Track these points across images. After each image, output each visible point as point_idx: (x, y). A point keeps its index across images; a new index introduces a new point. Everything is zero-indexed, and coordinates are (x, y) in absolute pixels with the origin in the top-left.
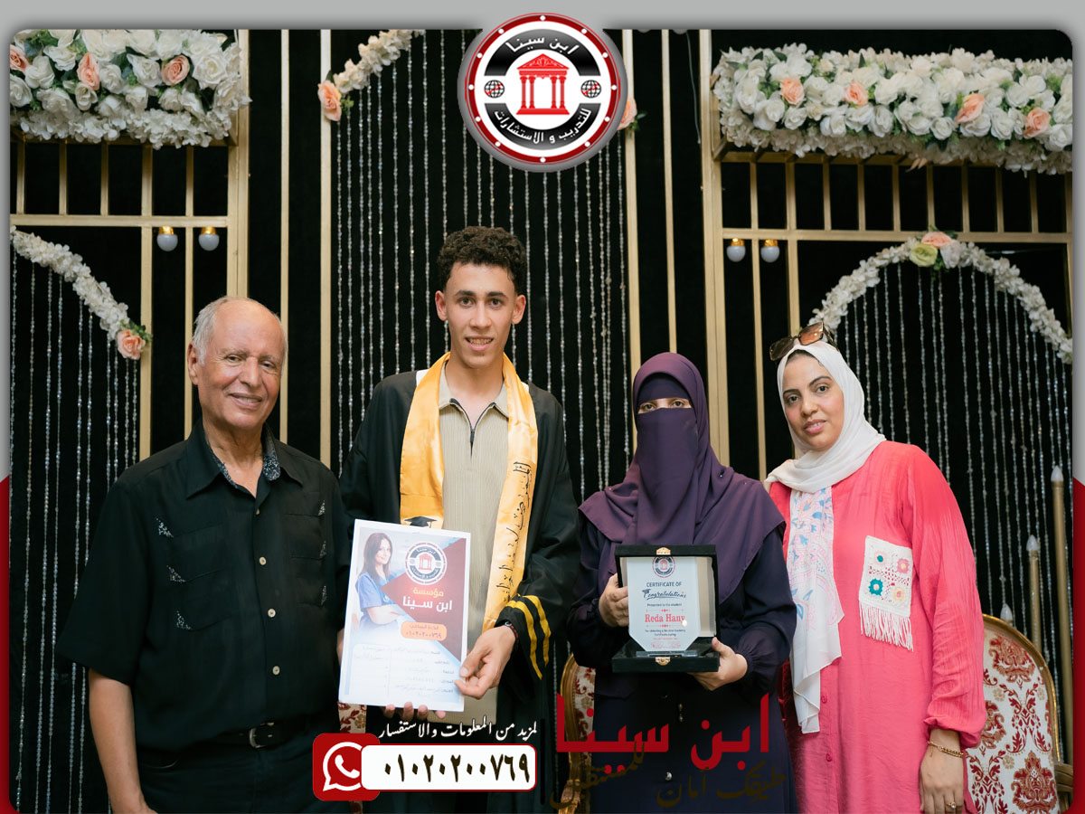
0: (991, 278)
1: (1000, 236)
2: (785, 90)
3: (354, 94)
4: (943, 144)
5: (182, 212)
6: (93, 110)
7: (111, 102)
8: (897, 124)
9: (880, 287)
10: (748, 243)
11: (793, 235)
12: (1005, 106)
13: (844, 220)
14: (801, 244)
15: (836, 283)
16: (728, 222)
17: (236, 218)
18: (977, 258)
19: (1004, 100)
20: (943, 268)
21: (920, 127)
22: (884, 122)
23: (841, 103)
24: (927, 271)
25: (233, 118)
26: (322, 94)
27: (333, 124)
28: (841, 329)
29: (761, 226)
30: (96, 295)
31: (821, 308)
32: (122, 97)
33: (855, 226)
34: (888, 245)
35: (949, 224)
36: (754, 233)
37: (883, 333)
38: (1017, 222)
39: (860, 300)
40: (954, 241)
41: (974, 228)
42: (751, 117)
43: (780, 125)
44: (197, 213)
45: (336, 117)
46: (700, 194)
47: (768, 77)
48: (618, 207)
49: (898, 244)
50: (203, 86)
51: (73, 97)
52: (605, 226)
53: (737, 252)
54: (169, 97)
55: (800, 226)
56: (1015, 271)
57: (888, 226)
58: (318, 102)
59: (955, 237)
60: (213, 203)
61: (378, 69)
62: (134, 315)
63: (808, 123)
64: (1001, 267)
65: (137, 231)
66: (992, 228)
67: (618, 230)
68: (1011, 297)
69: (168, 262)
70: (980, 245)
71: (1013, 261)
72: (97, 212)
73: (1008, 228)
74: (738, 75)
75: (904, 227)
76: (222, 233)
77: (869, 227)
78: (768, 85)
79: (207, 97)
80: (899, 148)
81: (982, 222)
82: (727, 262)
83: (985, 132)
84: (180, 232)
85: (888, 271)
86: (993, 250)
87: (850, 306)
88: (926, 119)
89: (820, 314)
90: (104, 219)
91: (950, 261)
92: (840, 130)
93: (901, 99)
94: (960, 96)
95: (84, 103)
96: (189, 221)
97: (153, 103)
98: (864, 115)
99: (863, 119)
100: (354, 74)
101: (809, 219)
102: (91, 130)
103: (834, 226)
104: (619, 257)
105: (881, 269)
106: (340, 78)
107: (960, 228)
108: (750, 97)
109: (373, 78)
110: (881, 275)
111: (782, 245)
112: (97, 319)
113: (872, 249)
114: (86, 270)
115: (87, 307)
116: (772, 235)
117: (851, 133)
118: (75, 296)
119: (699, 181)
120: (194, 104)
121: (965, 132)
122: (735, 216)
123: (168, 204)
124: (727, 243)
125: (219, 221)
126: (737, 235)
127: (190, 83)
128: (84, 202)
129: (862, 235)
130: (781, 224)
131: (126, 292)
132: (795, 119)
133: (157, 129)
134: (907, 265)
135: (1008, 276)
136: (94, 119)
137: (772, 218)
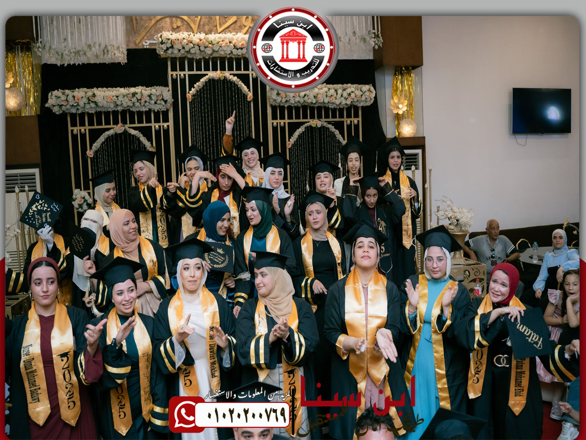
0: (329, 128)
1: (331, 119)
2: (282, 95)
3: (194, 95)
4: (315, 104)
5: (160, 122)
6: (144, 105)
7: (147, 103)
8: (305, 101)
9: (305, 131)
10: (277, 123)
11: (287, 121)
12: (327, 96)
13: (298, 117)
14: (288, 123)
15: (296, 131)
16: (273, 119)
17: (171, 123)
18: (325, 124)
19: (327, 95)
20: (318, 128)
21: (309, 101)
22: (302, 101)
23: (293, 97)
24: (315, 128)
25: (171, 104)
26: (187, 96)
27: (190, 102)
28: (297, 140)
29: (280, 119)
30: (143, 139)
31: (293, 136)
32: (149, 103)
33: (300, 119)
34: (306, 122)
35: (320, 117)
36: (278, 121)
37: (306, 141)
38: (334, 116)
39: (301, 134)
40: (320, 122)
41: (325, 118)
42: (275, 100)
43: (281, 101)
44: (163, 122)
45: (191, 101)
46: (267, 113)
47: (278, 92)
48: (250, 116)
49: (308, 122)
50: (165, 100)
51: (140, 104)
52: (247, 120)
53: (275, 124)
54: (158, 102)
55: (288, 119)
56: (333, 127)
57: (307, 118)
58: (186, 98)
59: (320, 121)
60: (166, 120)
61: (198, 90)
62: (152, 144)
63: (286, 101)
64: (330, 126)
65: (151, 126)
66: (329, 118)
67: (250, 122)
68: (333, 132)
69: (158, 132)
70: (325, 122)
71: (333, 125)
72: (143, 123)
73: (332, 118)
74: (272, 91)
75: (310, 118)
76: (168, 126)
77: (303, 118)
78: (278, 94)
79: (166, 102)
80: (306, 104)
81: (327, 116)
82: (273, 127)
83: (322, 101)
84: (160, 126)
85: (307, 128)
86: (329, 123)
87: (299, 136)
88: (310, 100)
89: (292, 138)
90: (145, 125)
91: (319, 126)
92: (293, 102)
93: (305, 95)
94: (318, 94)
95: (142, 105)
96: (161, 124)
97: (156, 103)
98: (297, 99)
99: (298, 100)
100: (193, 91)
101: (290, 117)
102: (144, 109)
103: (296, 119)
104: (250, 127)
105: (305, 127)
106: (191, 92)
107: (322, 118)
108: (274, 96)
109: (197, 91)
110: (305, 129)
111: (285, 123)
112: (144, 145)
113: (304, 123)
114: (142, 135)
115: (142, 143)
116: (282, 122)
117: (295, 102)
118: (140, 140)
119: (267, 110)
120: (163, 103)
121: (319, 101)
122: (274, 117)
123: (157, 120)
124: (273, 123)
125: (168, 124)
126: (275, 122)
127: (163, 99)
128: (140, 121)
129: (301, 120)
130: (284, 118)
131: (150, 139)
132: (284, 100)
133: (156, 108)
134: (311, 126)
135: (332, 128)
136: (144, 107)
137: (282, 118)
